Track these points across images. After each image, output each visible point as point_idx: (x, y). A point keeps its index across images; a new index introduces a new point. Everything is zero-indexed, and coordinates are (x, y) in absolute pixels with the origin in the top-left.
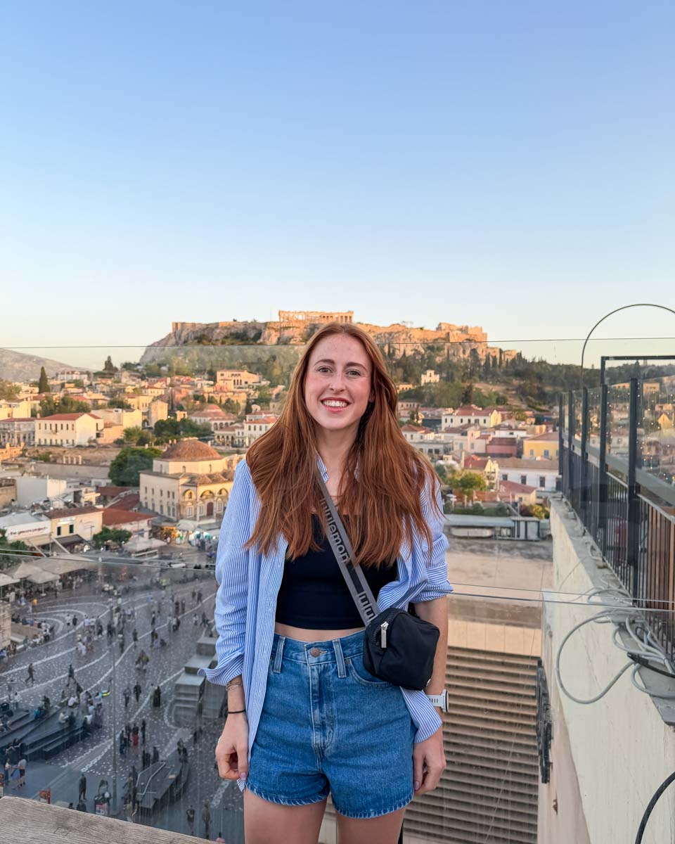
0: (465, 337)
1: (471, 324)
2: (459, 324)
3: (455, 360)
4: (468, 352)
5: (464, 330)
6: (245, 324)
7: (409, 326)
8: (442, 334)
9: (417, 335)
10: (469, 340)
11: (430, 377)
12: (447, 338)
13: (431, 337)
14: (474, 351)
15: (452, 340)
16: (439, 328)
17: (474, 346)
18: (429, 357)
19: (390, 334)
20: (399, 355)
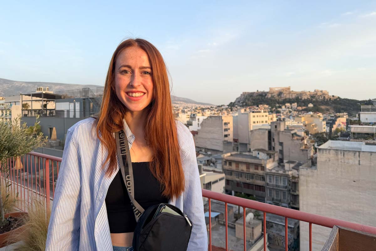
0: (322, 93)
1: (324, 90)
2: (320, 89)
3: (319, 100)
4: (323, 97)
5: (322, 91)
6: (262, 92)
7: (306, 91)
8: (316, 92)
9: (308, 93)
10: (323, 94)
11: (311, 105)
12: (316, 94)
13: (312, 94)
14: (324, 97)
15: (318, 94)
16: (315, 91)
17: (324, 95)
18: (311, 99)
19: (301, 94)
20: (303, 99)
